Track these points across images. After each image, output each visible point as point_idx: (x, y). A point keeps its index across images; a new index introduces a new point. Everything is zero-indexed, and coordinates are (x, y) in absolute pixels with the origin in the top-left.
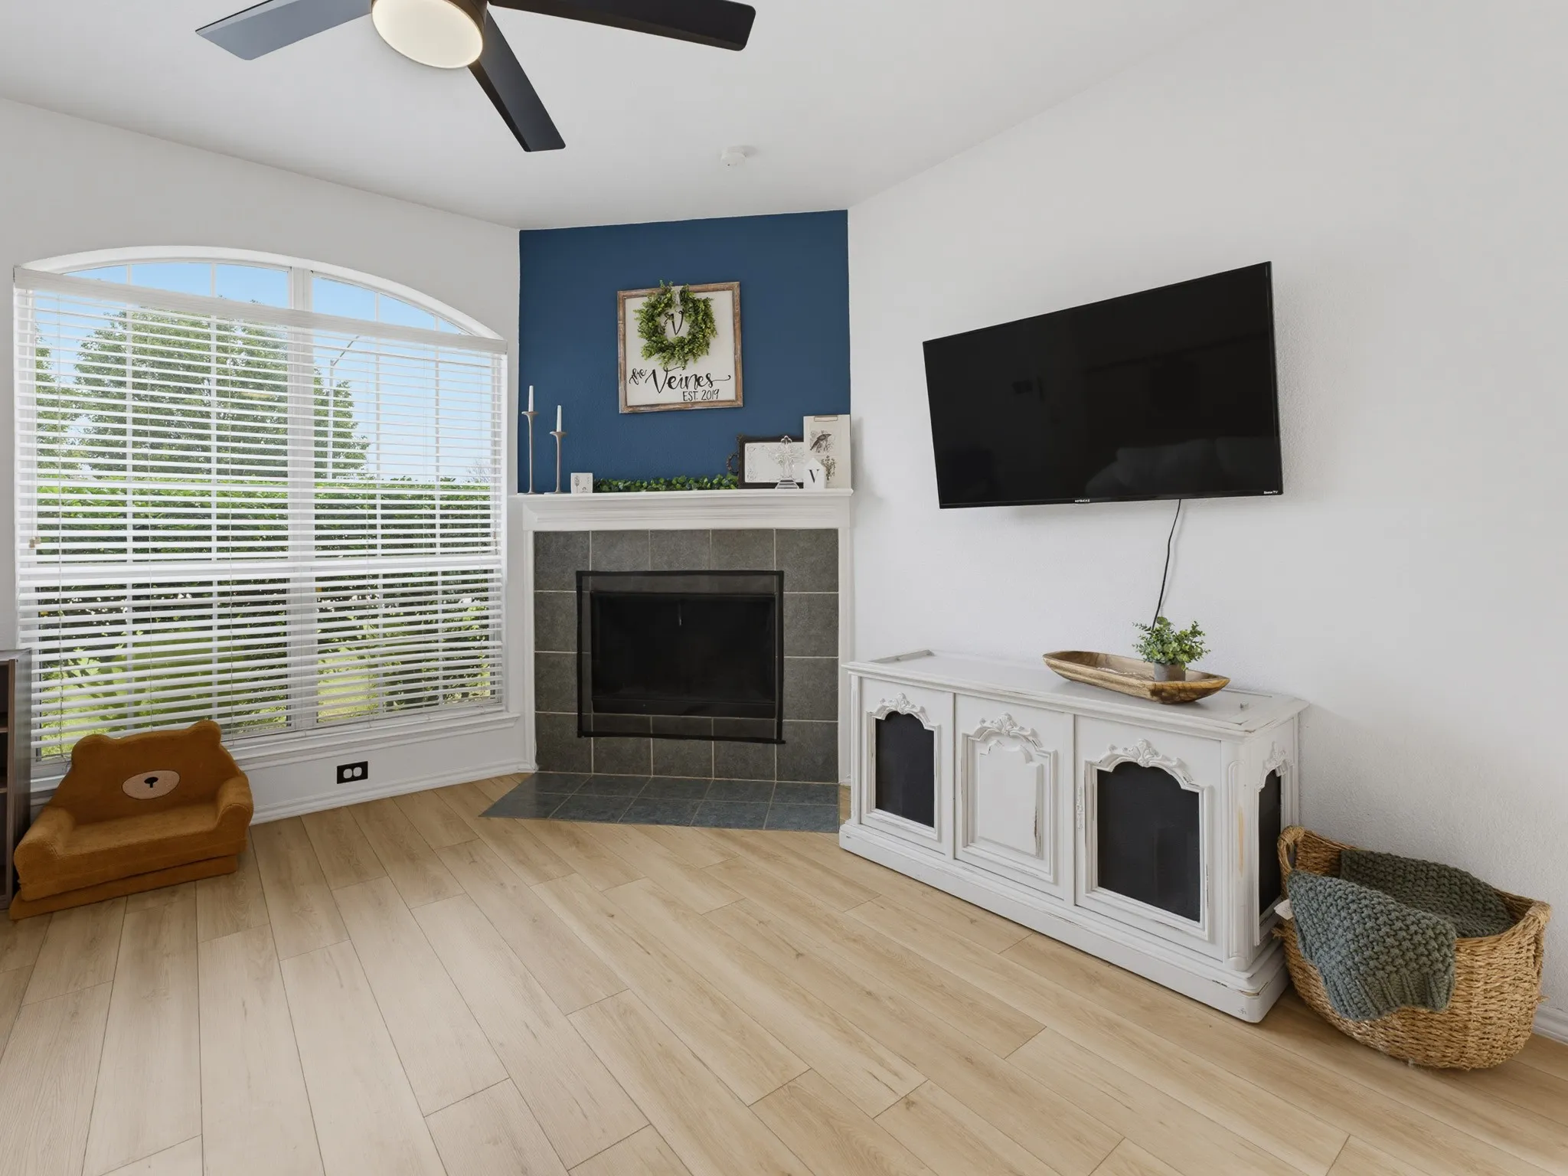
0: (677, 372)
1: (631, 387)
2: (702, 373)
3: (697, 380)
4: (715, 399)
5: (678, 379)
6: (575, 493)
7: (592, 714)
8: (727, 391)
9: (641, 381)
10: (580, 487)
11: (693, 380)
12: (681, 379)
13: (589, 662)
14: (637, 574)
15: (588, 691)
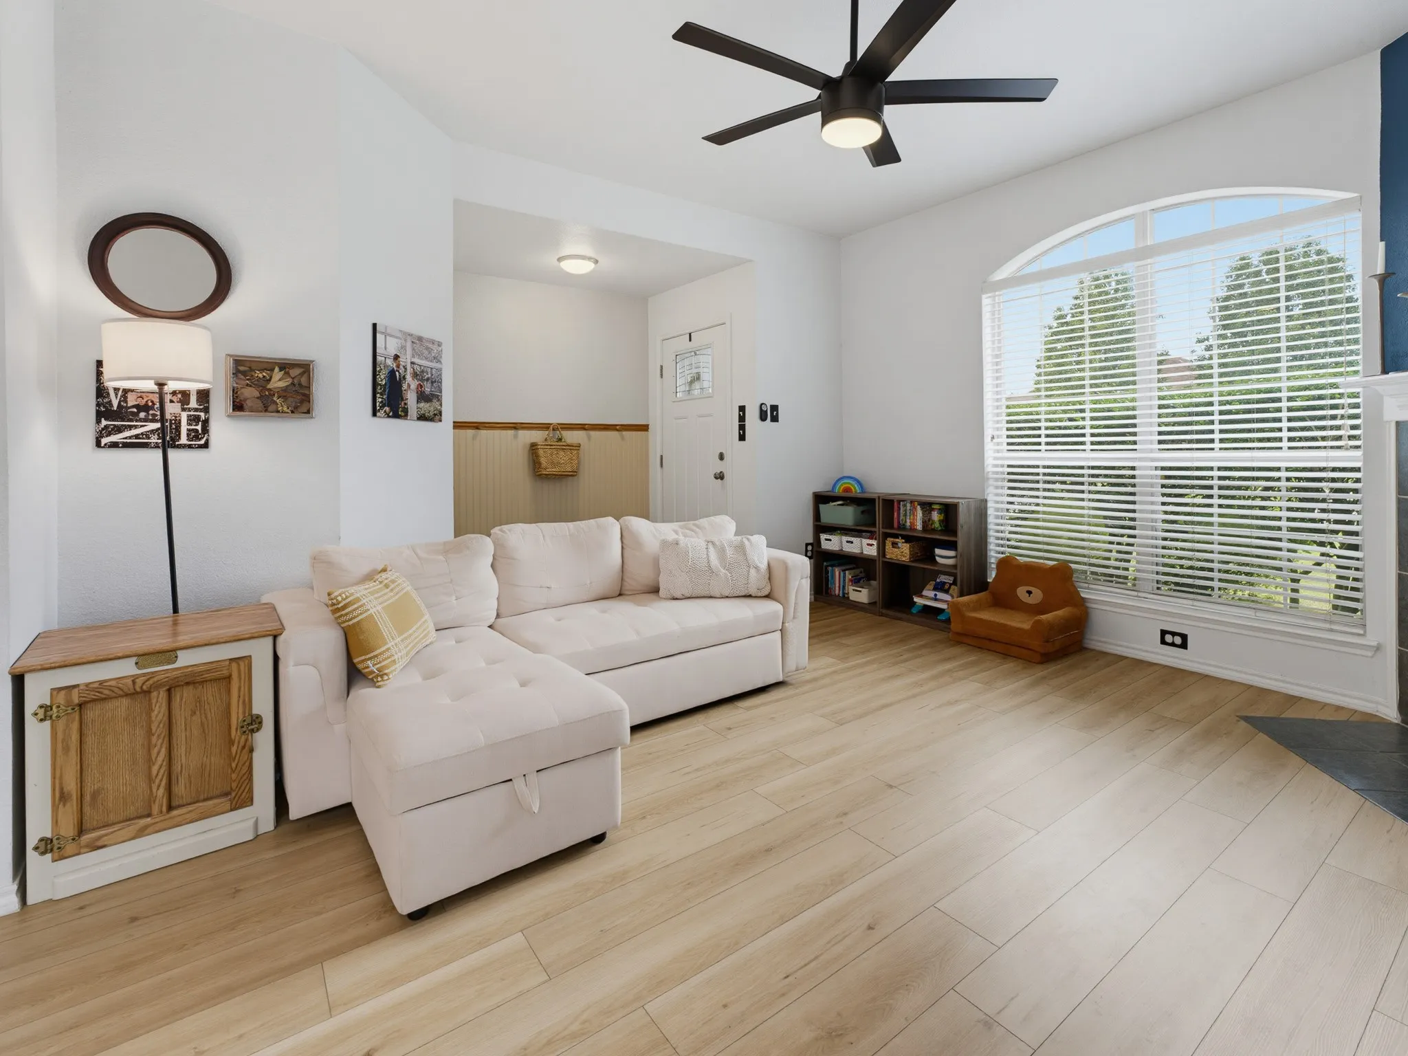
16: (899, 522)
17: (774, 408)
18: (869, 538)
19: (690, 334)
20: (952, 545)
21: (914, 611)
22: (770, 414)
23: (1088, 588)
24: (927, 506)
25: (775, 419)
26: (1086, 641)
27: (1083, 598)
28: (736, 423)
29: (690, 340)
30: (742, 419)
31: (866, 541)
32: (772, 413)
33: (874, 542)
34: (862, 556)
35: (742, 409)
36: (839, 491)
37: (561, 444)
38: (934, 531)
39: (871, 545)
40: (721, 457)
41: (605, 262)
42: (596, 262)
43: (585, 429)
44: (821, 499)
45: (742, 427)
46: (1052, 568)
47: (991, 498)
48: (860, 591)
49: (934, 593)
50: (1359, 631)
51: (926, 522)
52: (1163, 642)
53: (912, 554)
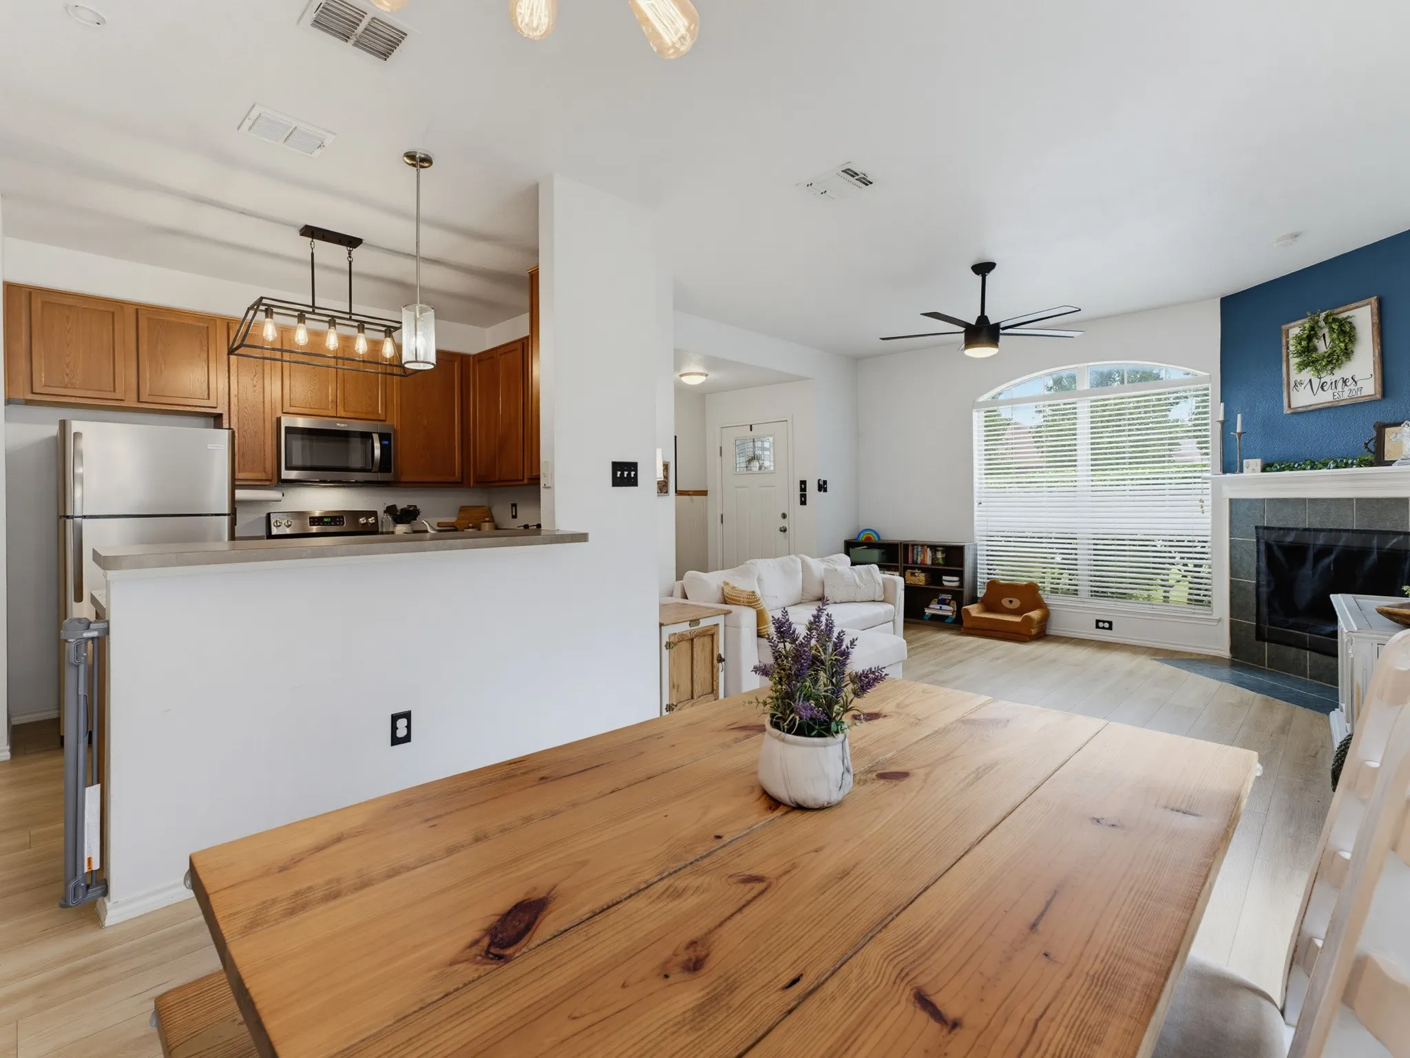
0: (1327, 378)
1: (1293, 393)
2: (1348, 375)
3: (1345, 382)
4: (1359, 395)
5: (1329, 383)
6: (1247, 473)
7: (1267, 626)
8: (1369, 387)
9: (1301, 388)
10: (1250, 469)
11: (1340, 384)
12: (1332, 383)
13: (1264, 590)
14: (1297, 529)
15: (1264, 609)
16: (913, 560)
17: (826, 482)
18: (890, 570)
19: (751, 426)
20: (959, 574)
21: (926, 618)
22: (823, 486)
23: (1049, 598)
24: (934, 548)
25: (827, 490)
26: (1048, 631)
27: (1045, 604)
28: (798, 493)
29: (751, 430)
30: (803, 490)
35: (803, 483)
36: (862, 538)
38: (939, 564)
40: (784, 516)
41: (712, 376)
42: (707, 376)
44: (850, 544)
45: (804, 496)
46: (1026, 585)
47: (979, 542)
49: (939, 606)
50: (1210, 613)
51: (934, 559)
52: (1097, 627)
53: (926, 580)
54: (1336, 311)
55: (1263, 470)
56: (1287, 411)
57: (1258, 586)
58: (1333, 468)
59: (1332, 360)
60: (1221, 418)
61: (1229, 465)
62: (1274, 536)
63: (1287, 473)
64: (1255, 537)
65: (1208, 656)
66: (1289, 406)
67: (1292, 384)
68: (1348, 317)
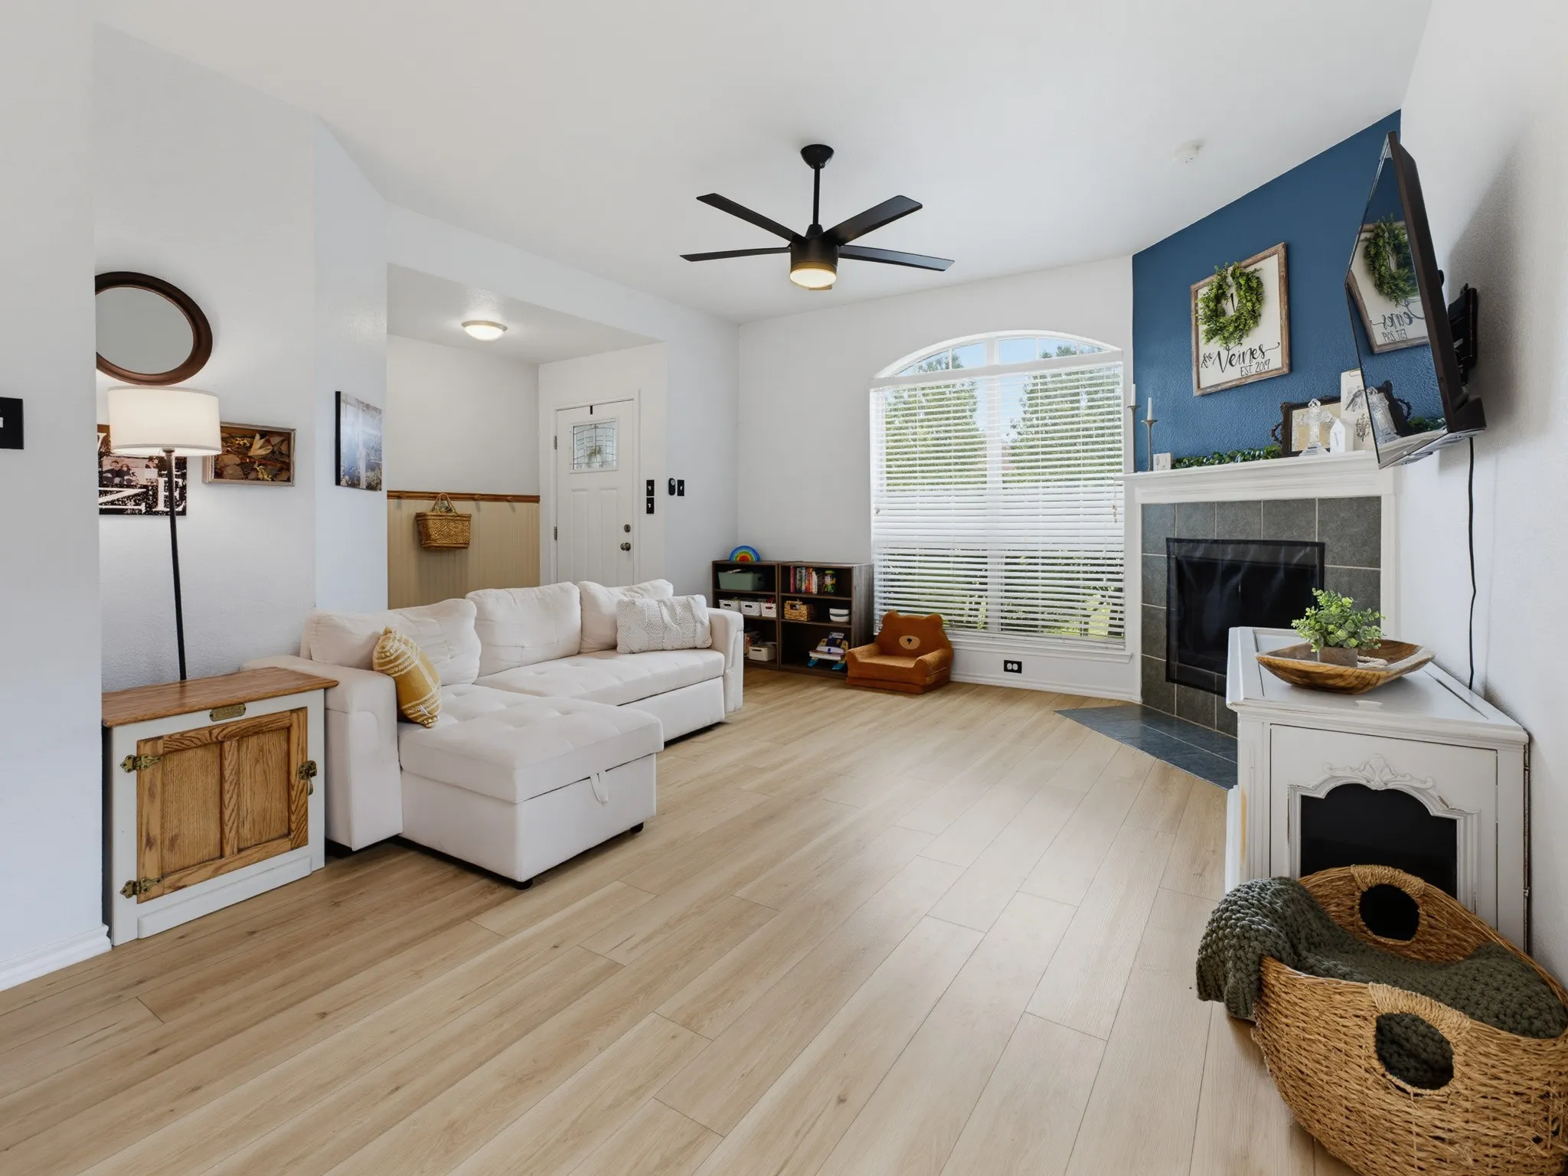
0: (1236, 349)
1: (1202, 370)
2: (1256, 345)
3: (1252, 353)
4: (1266, 369)
5: (1237, 356)
6: (1156, 471)
7: (1177, 663)
8: (1276, 360)
9: (1209, 363)
10: (1160, 467)
11: (1248, 356)
12: (1239, 356)
13: (1174, 618)
14: (1206, 541)
15: (1174, 643)
16: (795, 588)
17: (681, 483)
18: (767, 602)
19: (591, 407)
20: (847, 605)
21: (810, 665)
22: (677, 488)
23: (953, 634)
24: (821, 571)
25: (681, 493)
26: (953, 676)
27: (950, 642)
28: (644, 497)
29: (591, 413)
30: (650, 492)
31: (764, 605)
32: (679, 488)
33: (774, 606)
34: (761, 618)
35: (650, 483)
36: (736, 558)
37: (451, 514)
38: (827, 593)
39: (770, 608)
40: (627, 529)
41: (514, 329)
42: (505, 329)
43: (474, 499)
44: (719, 567)
45: (650, 501)
46: (927, 619)
47: (877, 563)
48: (760, 651)
49: (828, 648)
50: (1122, 647)
51: (821, 586)
52: (1006, 670)
53: (809, 614)
54: (1244, 264)
55: (1173, 467)
56: (1196, 393)
57: (1168, 612)
58: (1241, 462)
59: (1239, 325)
60: (1133, 403)
61: (1141, 463)
62: (1184, 549)
63: (1195, 468)
64: (1165, 552)
65: (1119, 701)
66: (1199, 387)
67: (1201, 359)
68: (1256, 270)
